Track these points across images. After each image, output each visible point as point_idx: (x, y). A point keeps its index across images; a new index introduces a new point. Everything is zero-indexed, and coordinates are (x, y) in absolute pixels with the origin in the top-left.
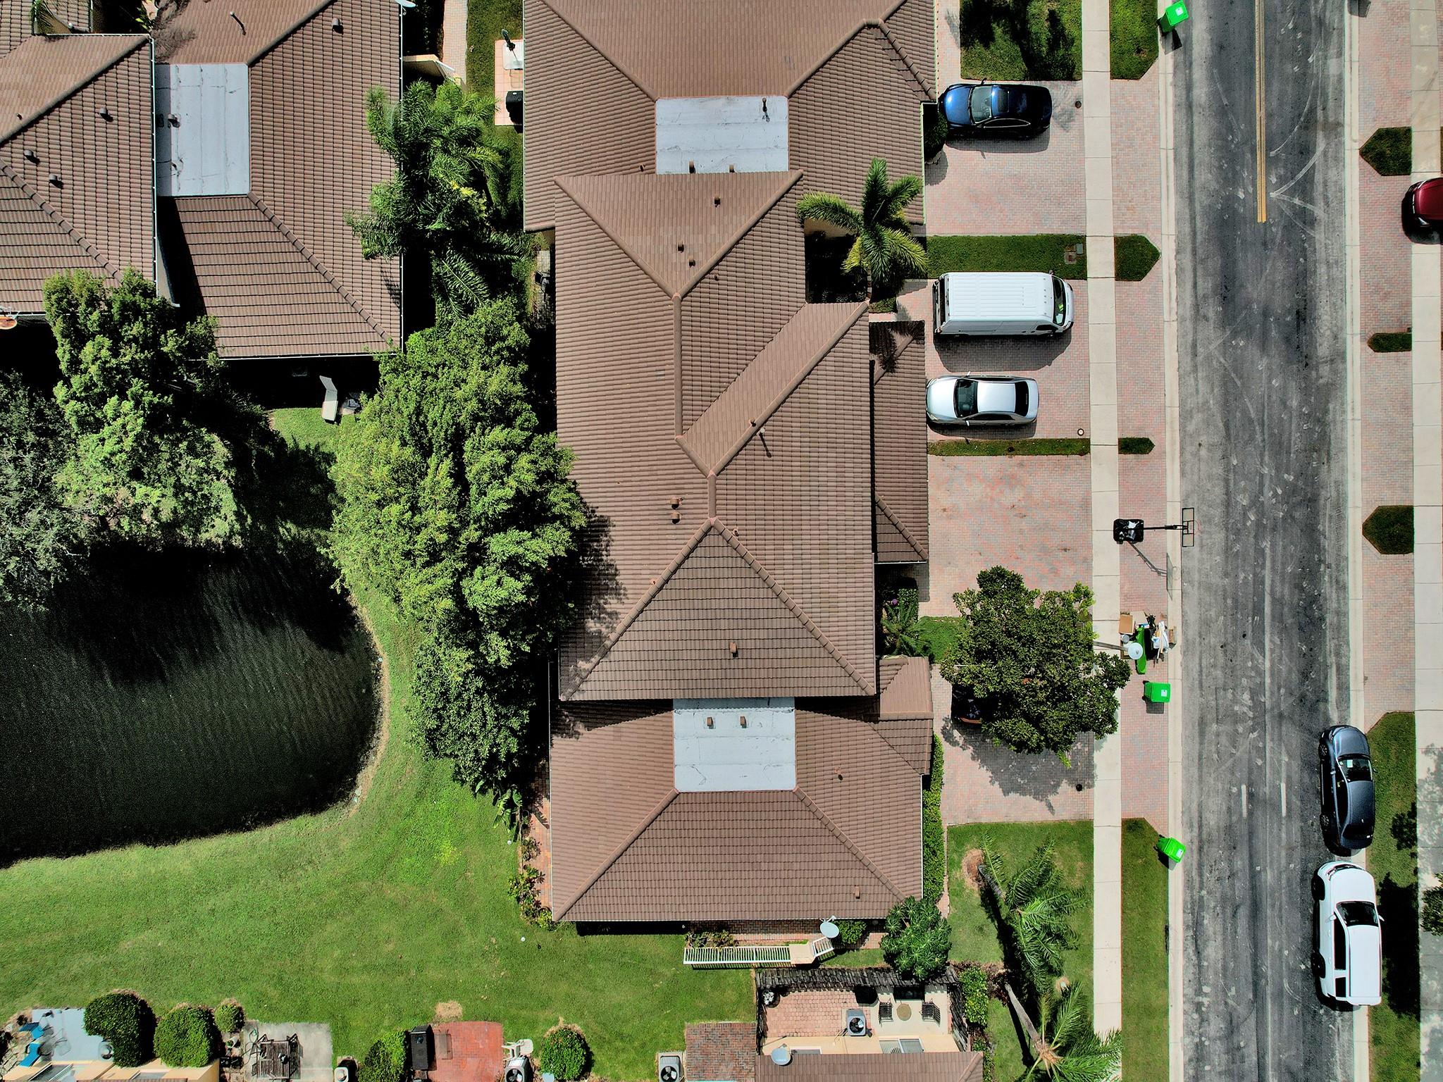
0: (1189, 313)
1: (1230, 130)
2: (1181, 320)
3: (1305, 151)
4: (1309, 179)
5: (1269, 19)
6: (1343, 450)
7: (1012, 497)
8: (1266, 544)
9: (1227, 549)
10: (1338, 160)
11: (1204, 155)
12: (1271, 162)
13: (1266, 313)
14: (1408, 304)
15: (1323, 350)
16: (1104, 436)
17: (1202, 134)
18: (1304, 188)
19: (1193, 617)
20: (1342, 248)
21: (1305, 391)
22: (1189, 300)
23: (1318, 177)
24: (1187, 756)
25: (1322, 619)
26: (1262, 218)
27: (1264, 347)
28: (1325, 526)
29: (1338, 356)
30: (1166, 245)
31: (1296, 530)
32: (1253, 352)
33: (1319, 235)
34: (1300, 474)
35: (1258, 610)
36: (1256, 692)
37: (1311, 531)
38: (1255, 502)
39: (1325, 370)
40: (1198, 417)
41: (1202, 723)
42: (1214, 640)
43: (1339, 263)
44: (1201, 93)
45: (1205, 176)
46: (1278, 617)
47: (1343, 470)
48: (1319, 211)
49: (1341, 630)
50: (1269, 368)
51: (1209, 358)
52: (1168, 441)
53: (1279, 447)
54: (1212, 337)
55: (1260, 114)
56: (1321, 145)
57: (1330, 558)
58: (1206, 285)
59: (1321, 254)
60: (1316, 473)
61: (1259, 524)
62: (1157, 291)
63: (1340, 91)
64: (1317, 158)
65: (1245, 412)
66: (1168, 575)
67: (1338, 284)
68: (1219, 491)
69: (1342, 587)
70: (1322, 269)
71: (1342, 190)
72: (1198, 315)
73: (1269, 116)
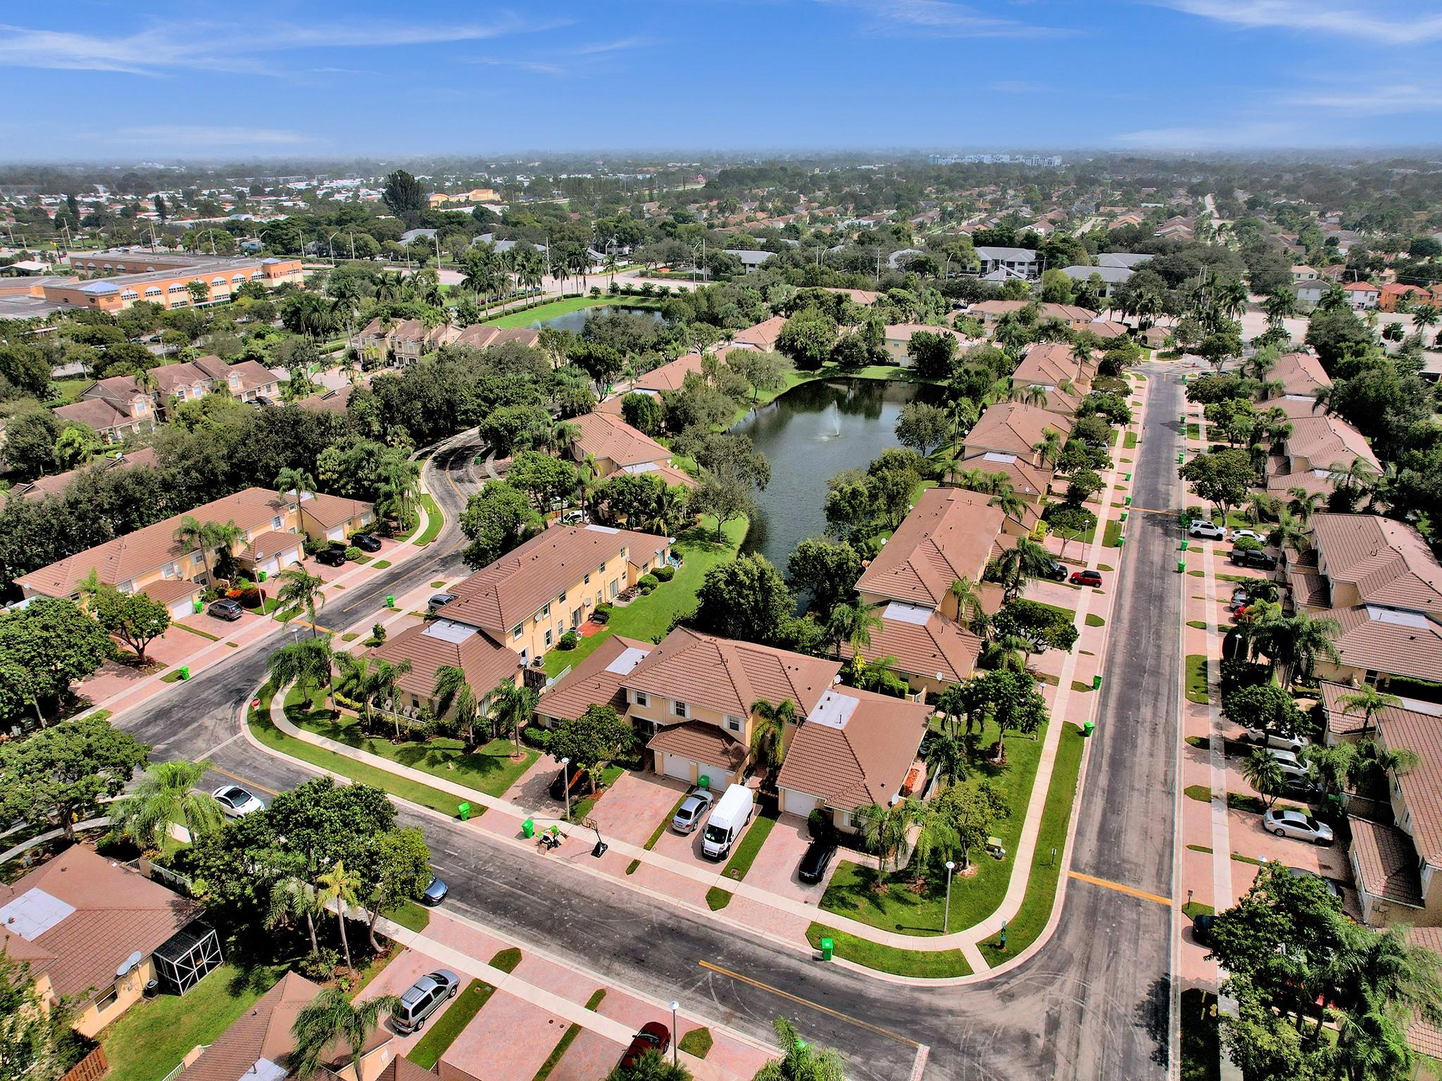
0: (676, 912)
1: (756, 966)
2: (675, 908)
3: (723, 999)
4: (708, 995)
5: (806, 1009)
6: (562, 956)
7: (647, 815)
8: (547, 903)
9: (559, 886)
10: (709, 1014)
11: (750, 949)
12: (728, 978)
13: (653, 945)
14: (609, 1016)
15: (617, 966)
16: (647, 857)
17: (761, 952)
18: (705, 991)
19: (543, 862)
20: (661, 997)
21: (602, 950)
22: (682, 915)
23: (706, 1000)
24: (489, 839)
25: (494, 913)
26: (702, 963)
27: (637, 938)
28: (534, 932)
29: (608, 971)
30: (716, 916)
31: (542, 918)
32: (639, 932)
33: (675, 988)
34: (566, 930)
35: (523, 888)
36: (490, 874)
37: (537, 925)
38: (570, 905)
39: (606, 963)
40: (626, 897)
41: (498, 850)
42: (526, 866)
43: (654, 992)
44: (783, 960)
45: (740, 945)
46: (512, 895)
47: (552, 951)
48: (688, 993)
49: (483, 919)
50: (626, 937)
51: (650, 912)
52: (626, 882)
53: (587, 926)
54: (658, 917)
55: (756, 983)
56: (722, 1008)
57: (518, 928)
58: (685, 924)
59: (665, 985)
60: (561, 938)
61: (559, 903)
62: (696, 902)
63: (746, 1031)
64: (716, 1003)
65: (613, 918)
66: (568, 861)
67: (645, 987)
68: (587, 893)
69: (500, 928)
70: (656, 983)
71: (691, 1009)
72: (673, 915)
73: (753, 988)
